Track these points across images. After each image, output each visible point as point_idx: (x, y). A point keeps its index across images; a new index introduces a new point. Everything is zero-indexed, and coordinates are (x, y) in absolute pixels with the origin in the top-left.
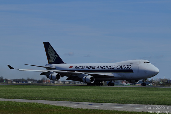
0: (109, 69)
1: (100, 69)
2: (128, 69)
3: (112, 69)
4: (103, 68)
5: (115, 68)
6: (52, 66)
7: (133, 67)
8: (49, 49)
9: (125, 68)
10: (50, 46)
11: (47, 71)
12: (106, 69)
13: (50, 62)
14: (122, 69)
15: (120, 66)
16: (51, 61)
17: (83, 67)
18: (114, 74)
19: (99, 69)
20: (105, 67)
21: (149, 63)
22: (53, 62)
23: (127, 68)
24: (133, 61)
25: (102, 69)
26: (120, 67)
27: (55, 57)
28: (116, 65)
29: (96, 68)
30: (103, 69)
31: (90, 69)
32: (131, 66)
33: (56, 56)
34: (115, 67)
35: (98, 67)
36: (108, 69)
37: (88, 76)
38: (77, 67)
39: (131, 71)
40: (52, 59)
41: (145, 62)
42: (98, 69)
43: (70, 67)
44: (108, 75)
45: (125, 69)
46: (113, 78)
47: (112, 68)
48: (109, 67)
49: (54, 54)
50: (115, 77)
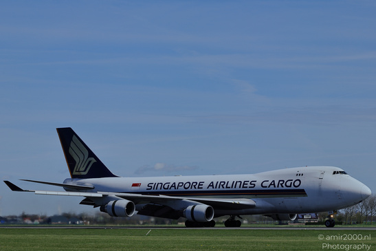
0: (241, 189)
1: (217, 189)
2: (293, 187)
3: (248, 189)
4: (225, 186)
5: (258, 186)
6: (83, 184)
8: (72, 145)
9: (284, 185)
10: (74, 136)
11: (101, 196)
12: (233, 189)
13: (75, 173)
14: (276, 188)
16: (79, 171)
17: (170, 185)
18: (255, 199)
19: (215, 189)
20: (230, 185)
21: (344, 175)
22: (85, 173)
23: (290, 186)
24: (302, 169)
25: (221, 189)
26: (271, 184)
27: (90, 162)
28: (259, 178)
29: (205, 188)
30: (225, 189)
31: (189, 189)
32: (300, 181)
33: (93, 159)
34: (258, 184)
35: (211, 185)
36: (238, 188)
37: (197, 204)
38: (153, 185)
39: (302, 192)
40: (81, 168)
41: (334, 173)
42: (211, 189)
43: (136, 185)
44: (241, 202)
45: (285, 188)
46: (251, 210)
47: (249, 185)
48: (239, 184)
49: (87, 156)
50: (258, 208)
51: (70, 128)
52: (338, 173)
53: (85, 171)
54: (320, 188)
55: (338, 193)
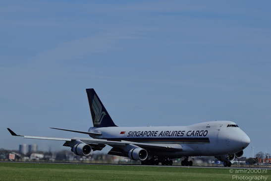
0: (176, 137)
1: (164, 137)
2: (203, 137)
3: (180, 137)
4: (168, 135)
5: (185, 136)
7: (210, 134)
8: (93, 101)
9: (198, 134)
10: (95, 96)
11: (70, 140)
12: (172, 137)
13: (95, 123)
14: (194, 137)
15: (191, 132)
16: (97, 122)
17: (140, 133)
18: (183, 145)
19: (162, 137)
20: (170, 134)
21: (234, 128)
22: (99, 123)
23: (201, 135)
24: (211, 123)
25: (166, 137)
26: (192, 134)
27: (103, 114)
28: (186, 129)
29: (157, 136)
30: (168, 137)
31: (149, 137)
32: (207, 131)
33: (104, 113)
34: (185, 133)
35: (161, 134)
36: (174, 137)
38: (131, 133)
39: (206, 140)
40: (98, 119)
41: (228, 126)
42: (160, 137)
43: (122, 133)
44: (172, 147)
45: (199, 137)
47: (181, 134)
48: (176, 133)
49: (101, 110)
50: (184, 151)
51: (93, 89)
52: (230, 126)
53: (99, 122)
54: (217, 137)
55: (227, 141)
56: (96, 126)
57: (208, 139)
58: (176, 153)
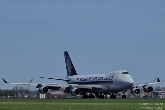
3: (101, 81)
4: (96, 79)
8: (67, 59)
13: (68, 73)
15: (106, 78)
17: (85, 79)
18: (102, 85)
24: (115, 72)
31: (89, 81)
32: (112, 77)
36: (99, 81)
38: (81, 79)
40: (69, 71)
41: (123, 73)
42: (93, 81)
43: (78, 79)
44: (96, 87)
45: (109, 80)
47: (102, 79)
49: (70, 65)
54: (117, 80)
55: (121, 83)
56: (68, 75)
57: (112, 81)
58: (100, 90)
